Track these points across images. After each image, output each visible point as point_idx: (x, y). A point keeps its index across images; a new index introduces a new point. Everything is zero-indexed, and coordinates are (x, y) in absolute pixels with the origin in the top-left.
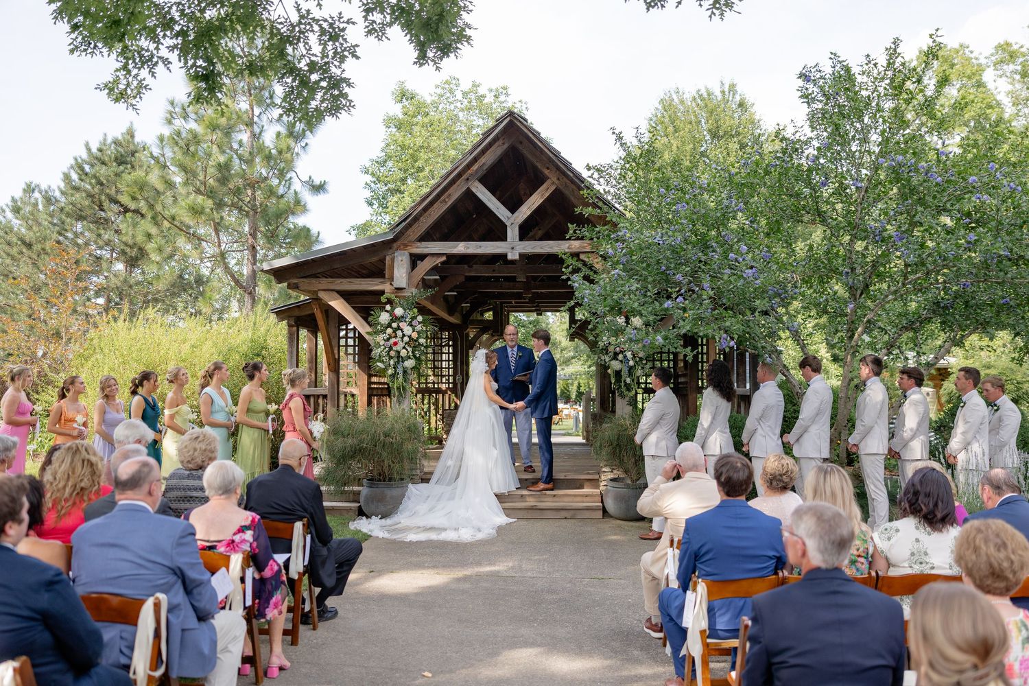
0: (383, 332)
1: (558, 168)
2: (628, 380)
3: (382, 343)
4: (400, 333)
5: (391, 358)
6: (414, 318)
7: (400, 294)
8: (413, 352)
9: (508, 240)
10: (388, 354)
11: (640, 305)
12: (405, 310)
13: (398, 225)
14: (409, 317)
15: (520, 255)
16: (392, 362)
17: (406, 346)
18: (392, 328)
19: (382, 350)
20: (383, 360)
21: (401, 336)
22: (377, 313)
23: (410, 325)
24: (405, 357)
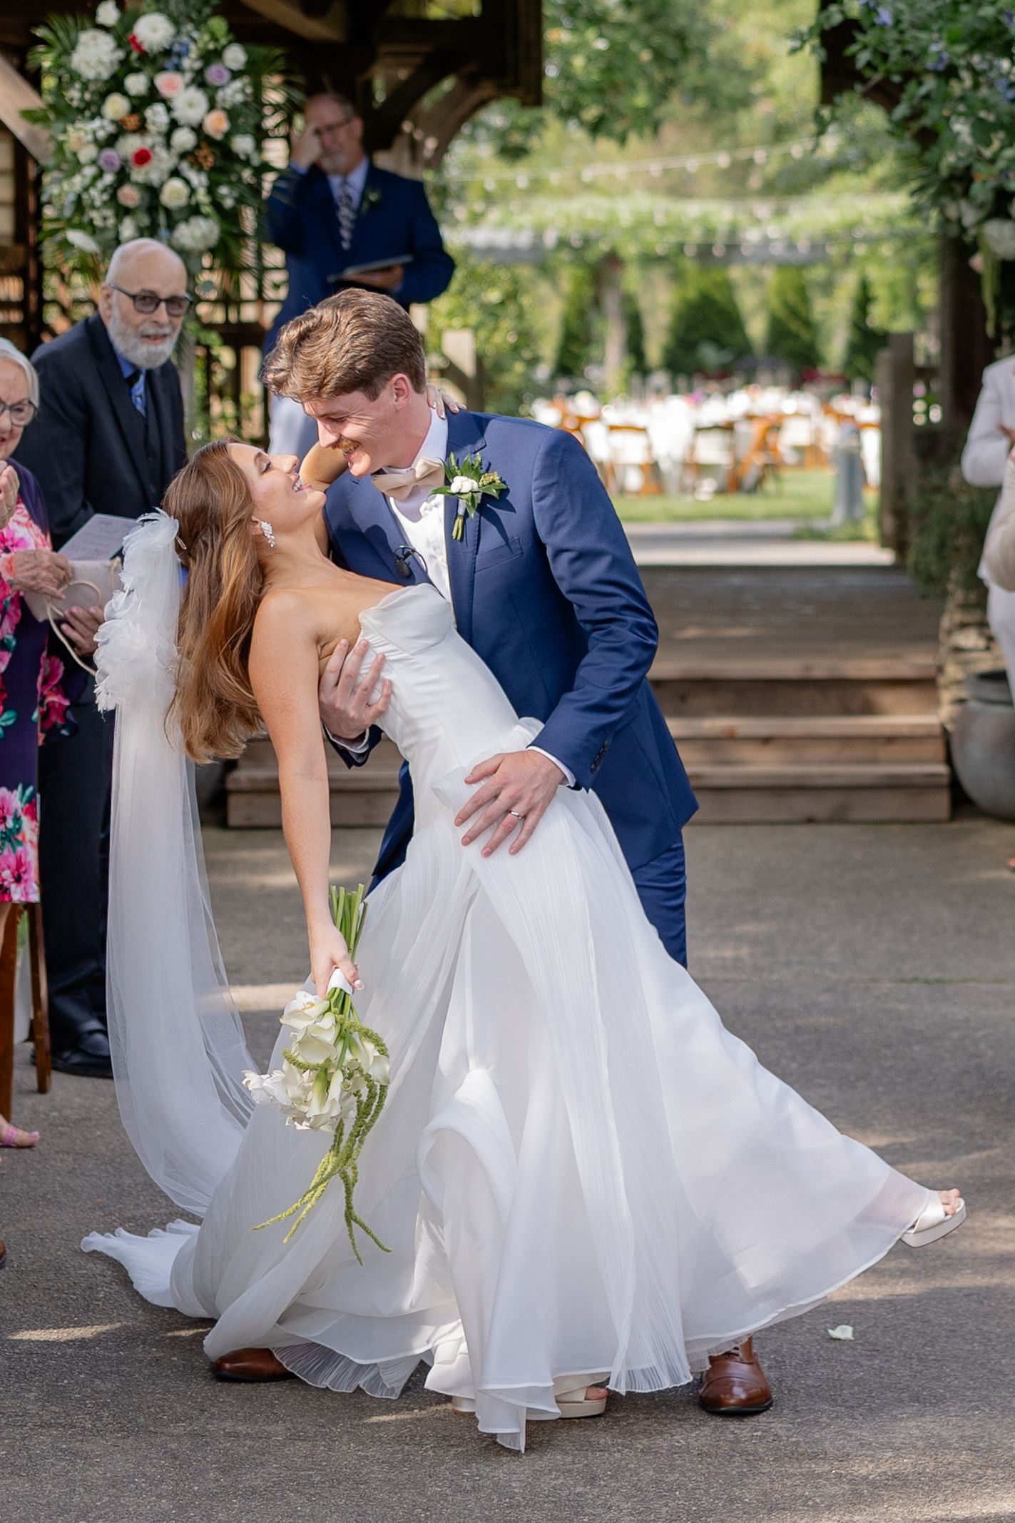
0: (93, 109)
3: (87, 153)
4: (157, 116)
8: (211, 190)
10: (113, 197)
12: (176, 22)
14: (194, 52)
16: (128, 230)
17: (184, 166)
18: (125, 93)
19: (87, 181)
20: (91, 221)
21: (164, 128)
22: (61, 34)
23: (200, 81)
24: (181, 209)
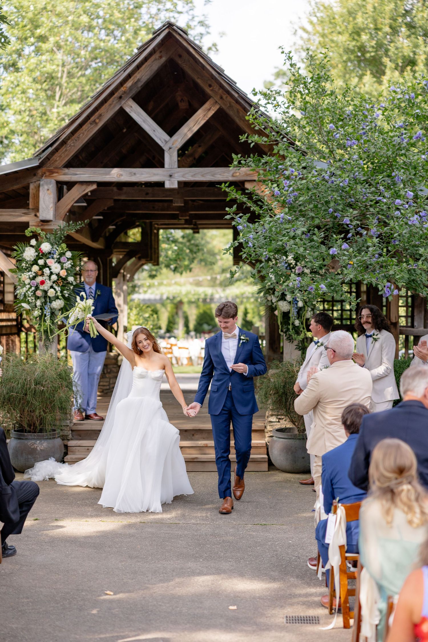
0: (29, 269)
1: (221, 86)
2: (297, 323)
3: (27, 281)
4: (47, 271)
5: (37, 298)
6: (62, 254)
7: (46, 227)
8: (62, 292)
9: (166, 166)
10: (34, 294)
11: (306, 249)
12: (52, 245)
13: (44, 151)
14: (57, 253)
15: (179, 183)
16: (38, 303)
17: (54, 285)
18: (38, 265)
19: (27, 289)
20: (28, 300)
21: (49, 275)
22: (20, 248)
23: (59, 262)
24: (53, 297)
